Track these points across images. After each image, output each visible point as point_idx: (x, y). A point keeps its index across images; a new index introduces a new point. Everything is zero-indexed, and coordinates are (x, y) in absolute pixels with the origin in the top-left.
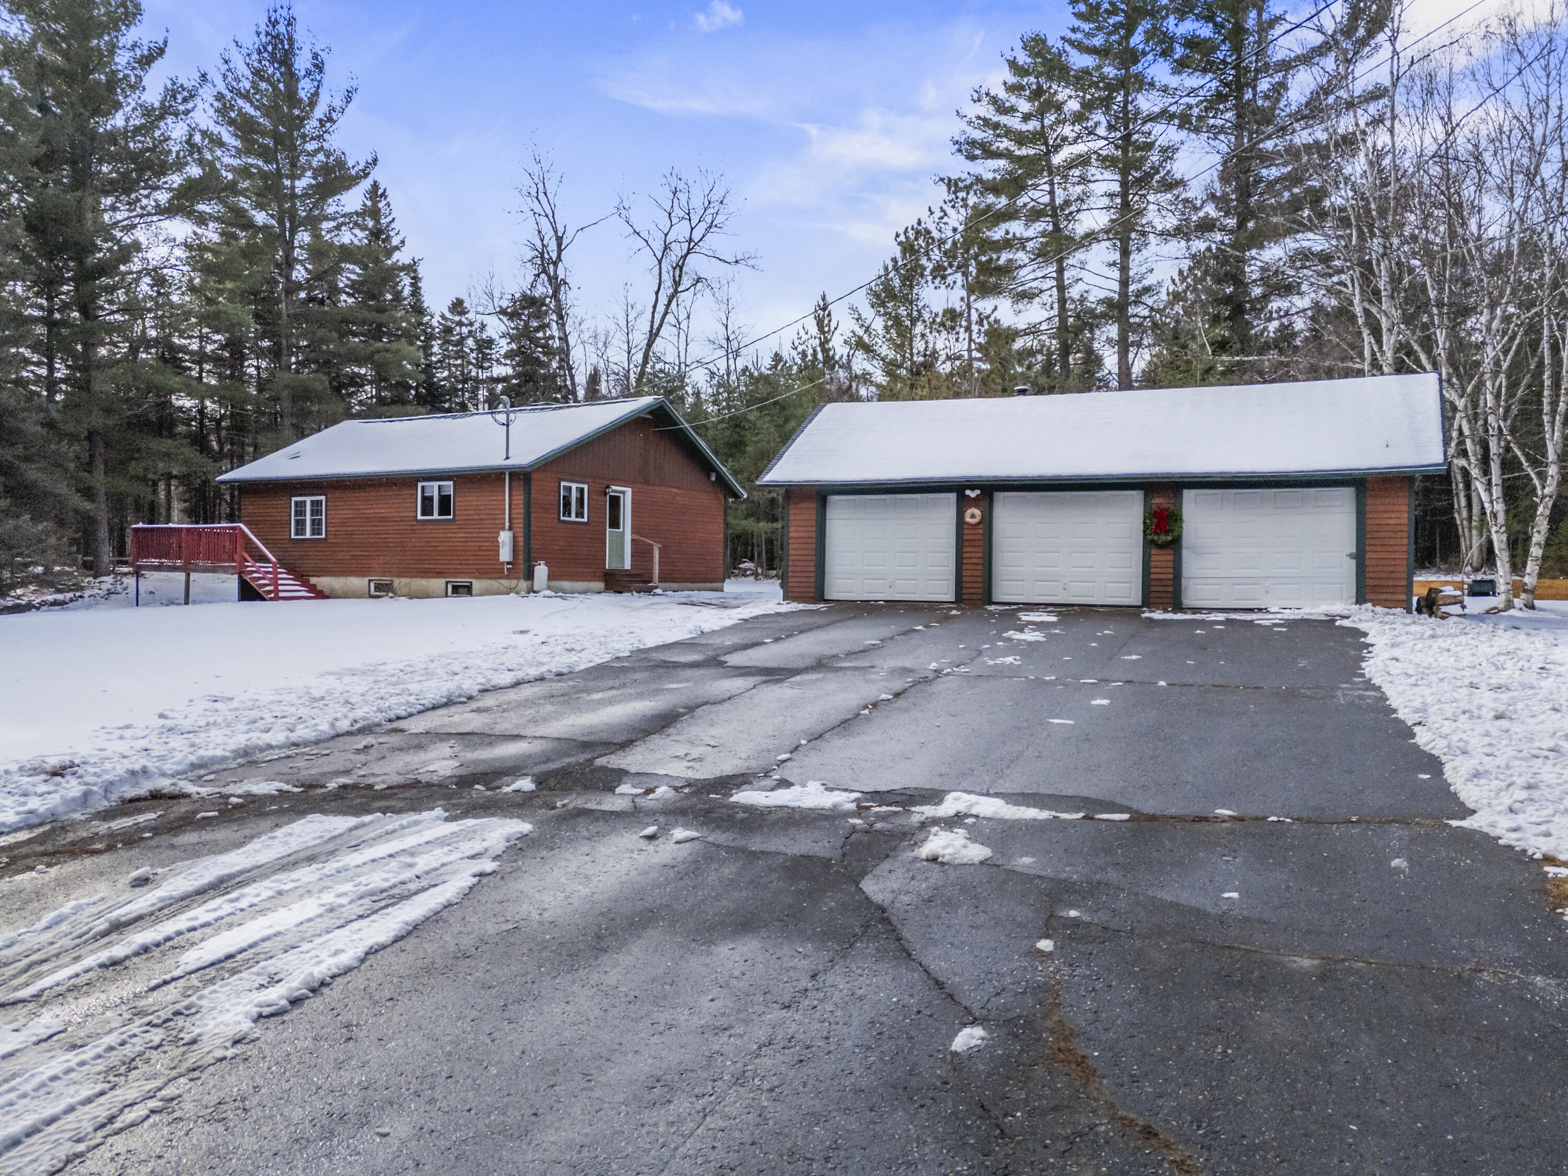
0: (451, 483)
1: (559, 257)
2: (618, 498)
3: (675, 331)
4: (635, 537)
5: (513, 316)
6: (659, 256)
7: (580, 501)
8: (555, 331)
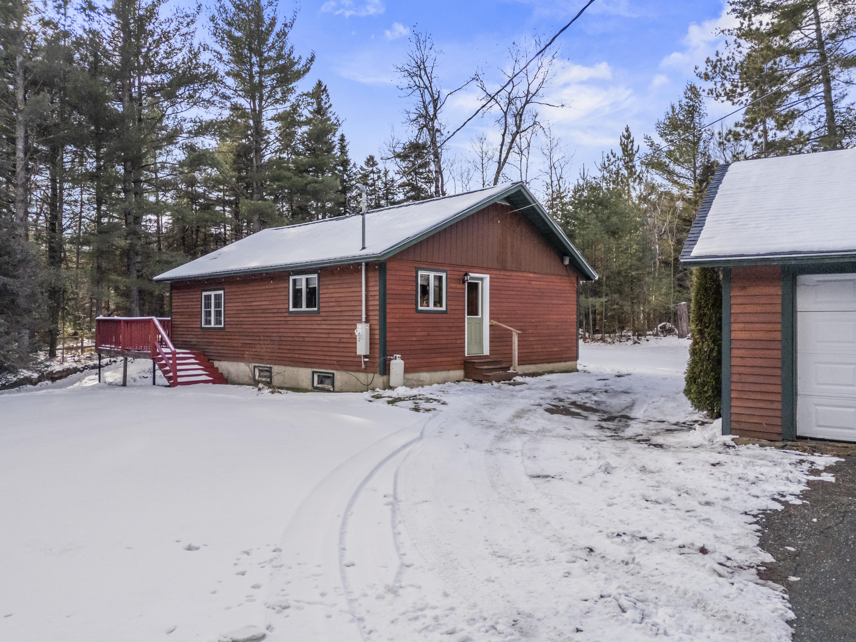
0: (316, 276)
1: (435, 115)
2: (477, 284)
3: (518, 157)
4: (495, 322)
5: (403, 157)
6: (505, 109)
7: (439, 288)
8: (432, 167)
